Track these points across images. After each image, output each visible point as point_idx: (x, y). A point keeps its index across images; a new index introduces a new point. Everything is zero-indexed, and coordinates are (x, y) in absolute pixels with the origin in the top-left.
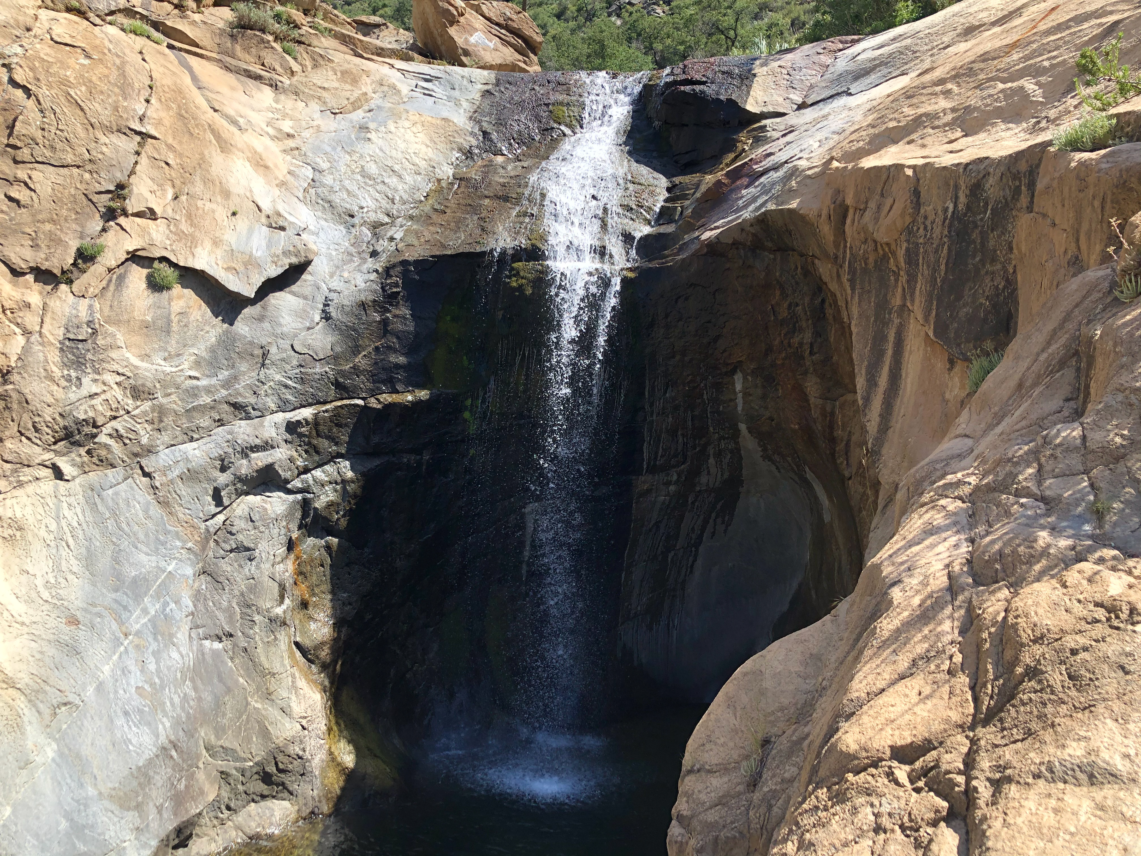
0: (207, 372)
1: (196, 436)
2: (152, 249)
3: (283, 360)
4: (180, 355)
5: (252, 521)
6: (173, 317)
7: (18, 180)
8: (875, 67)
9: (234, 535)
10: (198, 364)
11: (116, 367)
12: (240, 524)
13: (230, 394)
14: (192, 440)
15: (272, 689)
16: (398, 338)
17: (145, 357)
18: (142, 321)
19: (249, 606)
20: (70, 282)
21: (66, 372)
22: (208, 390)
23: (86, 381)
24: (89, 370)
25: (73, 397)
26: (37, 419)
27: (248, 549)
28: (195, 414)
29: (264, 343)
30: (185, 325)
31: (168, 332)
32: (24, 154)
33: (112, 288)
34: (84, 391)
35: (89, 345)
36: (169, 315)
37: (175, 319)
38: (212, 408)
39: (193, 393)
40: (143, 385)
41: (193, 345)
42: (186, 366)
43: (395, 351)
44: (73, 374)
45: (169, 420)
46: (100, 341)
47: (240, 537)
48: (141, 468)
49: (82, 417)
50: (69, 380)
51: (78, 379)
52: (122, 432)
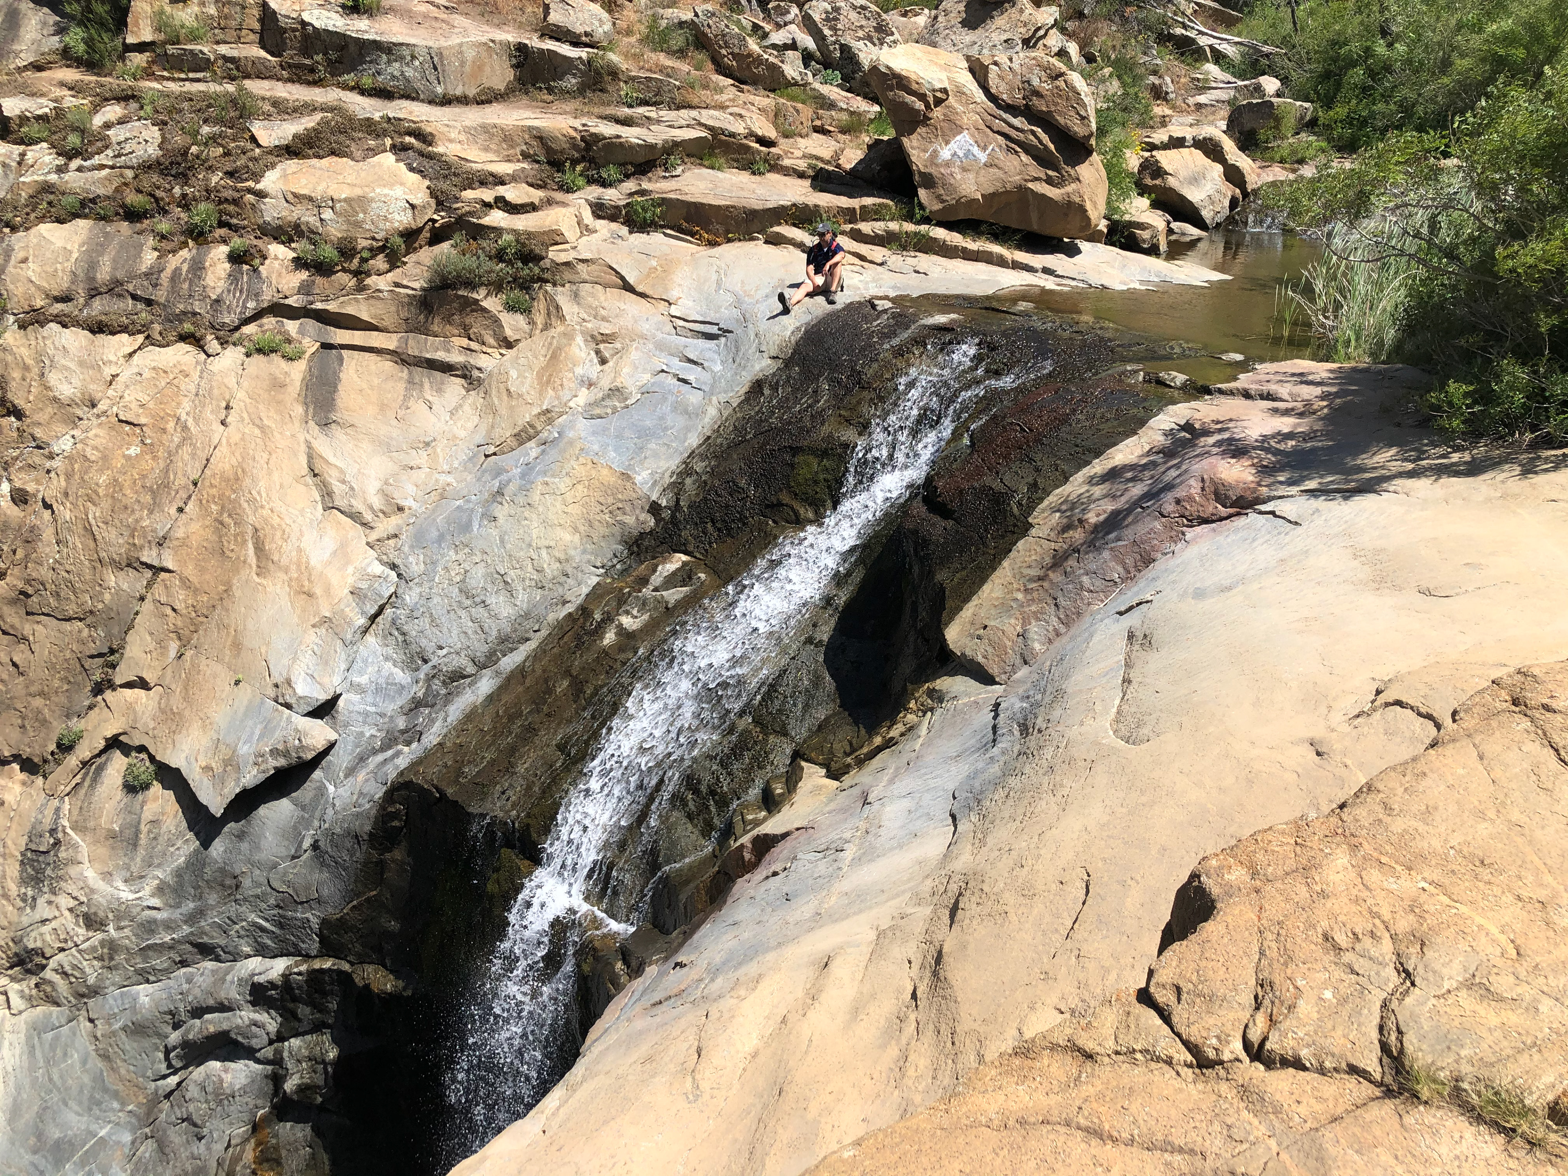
0: (171, 902)
1: (152, 978)
2: (134, 733)
3: (257, 896)
4: (142, 877)
6: (142, 827)
7: (24, 638)
10: (160, 890)
11: (71, 888)
13: (192, 933)
14: (148, 981)
17: (107, 876)
18: (109, 830)
20: (46, 774)
21: (23, 890)
22: (169, 926)
23: (41, 901)
24: (46, 889)
25: (25, 920)
27: (197, 1125)
28: (150, 953)
29: (237, 872)
30: (155, 838)
31: (135, 845)
32: (34, 603)
34: (38, 916)
35: (51, 858)
36: (139, 823)
37: (144, 828)
38: (171, 948)
39: (150, 927)
40: (96, 914)
41: (159, 866)
42: (147, 890)
43: (388, 910)
44: (30, 893)
45: (120, 958)
46: (62, 855)
48: (88, 1010)
49: (31, 945)
50: (24, 900)
51: (34, 899)
52: (68, 969)
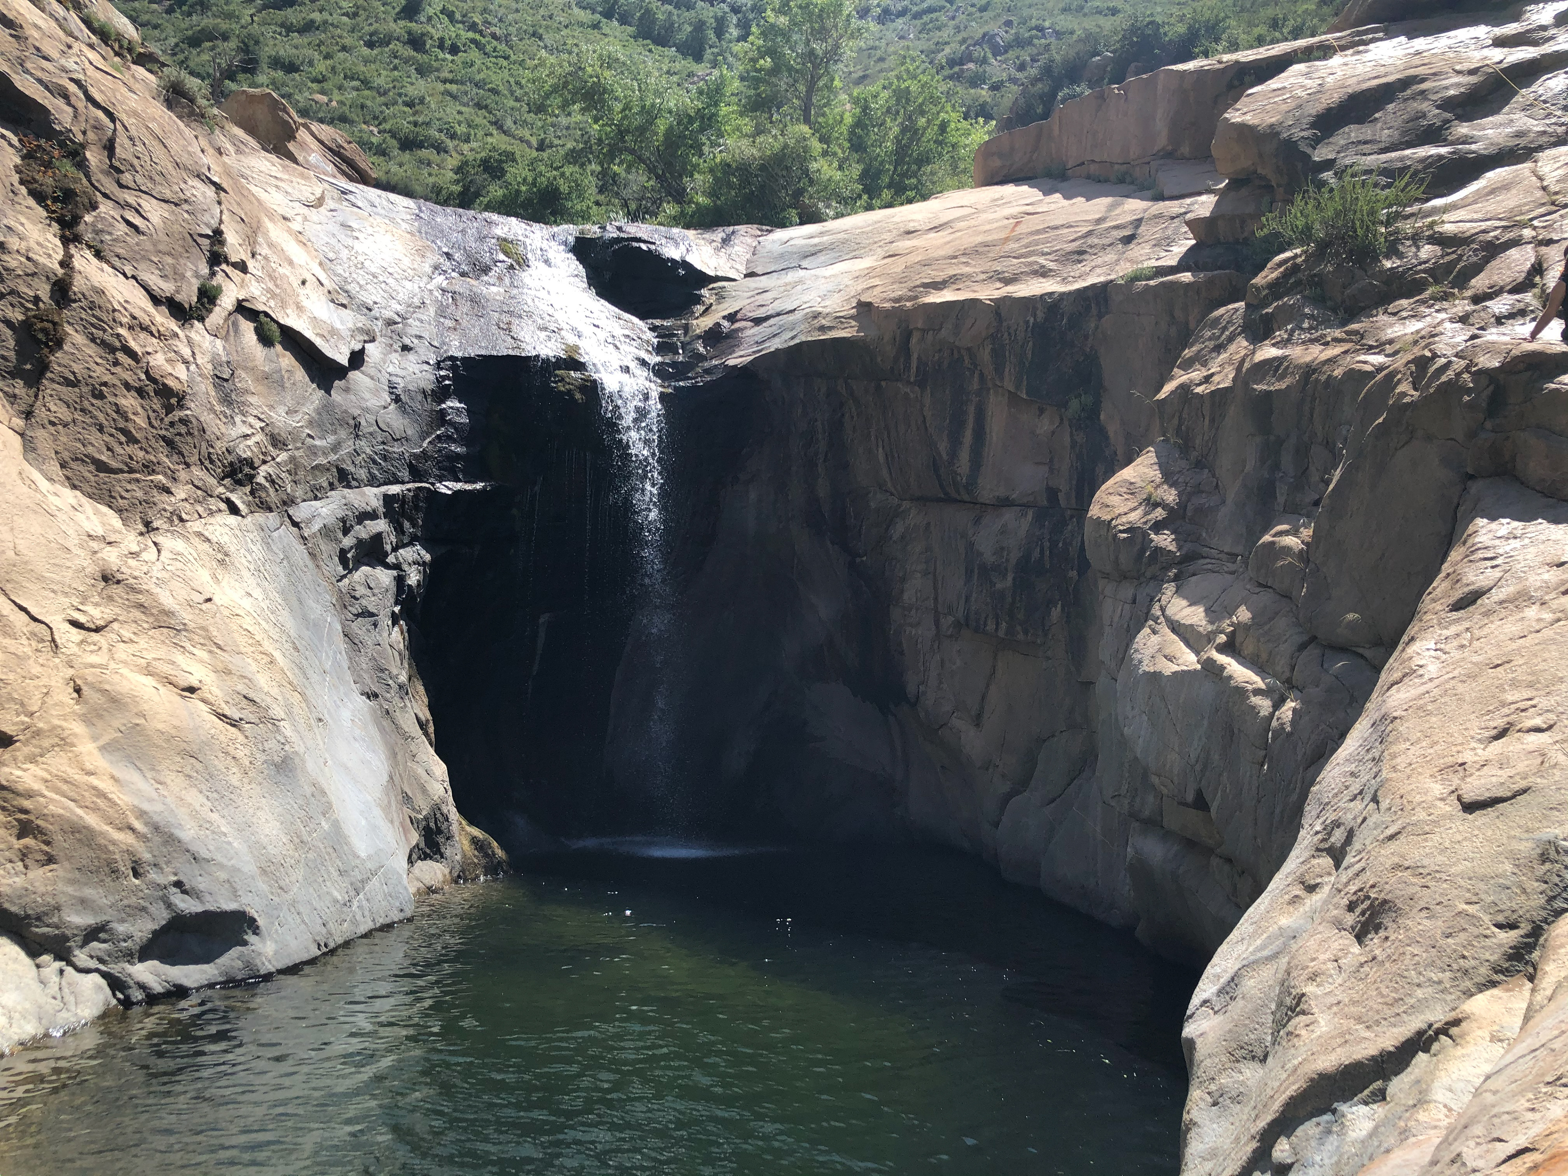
0: (319, 433)
1: (319, 495)
2: (255, 302)
3: (371, 434)
4: (297, 411)
5: (370, 588)
6: (283, 374)
7: (129, 205)
8: (820, 251)
9: (357, 599)
10: (311, 423)
11: (255, 412)
12: (361, 591)
13: (337, 459)
14: (316, 498)
15: (414, 752)
16: (456, 429)
17: (273, 407)
18: (262, 371)
19: (382, 670)
20: (202, 319)
21: (222, 408)
22: (322, 452)
23: (237, 420)
24: (237, 411)
25: (232, 434)
26: (211, 450)
27: (372, 615)
28: (316, 473)
29: (356, 414)
30: (294, 384)
31: (284, 387)
32: (127, 178)
33: (232, 333)
34: (239, 431)
35: (232, 385)
36: (280, 370)
37: (285, 376)
38: (326, 470)
39: (313, 451)
40: (279, 434)
41: (303, 405)
42: (303, 423)
43: (454, 441)
44: (228, 411)
45: (301, 474)
46: (238, 384)
47: (364, 602)
48: (290, 517)
49: (242, 455)
50: (226, 417)
51: (232, 417)
52: (274, 477)
